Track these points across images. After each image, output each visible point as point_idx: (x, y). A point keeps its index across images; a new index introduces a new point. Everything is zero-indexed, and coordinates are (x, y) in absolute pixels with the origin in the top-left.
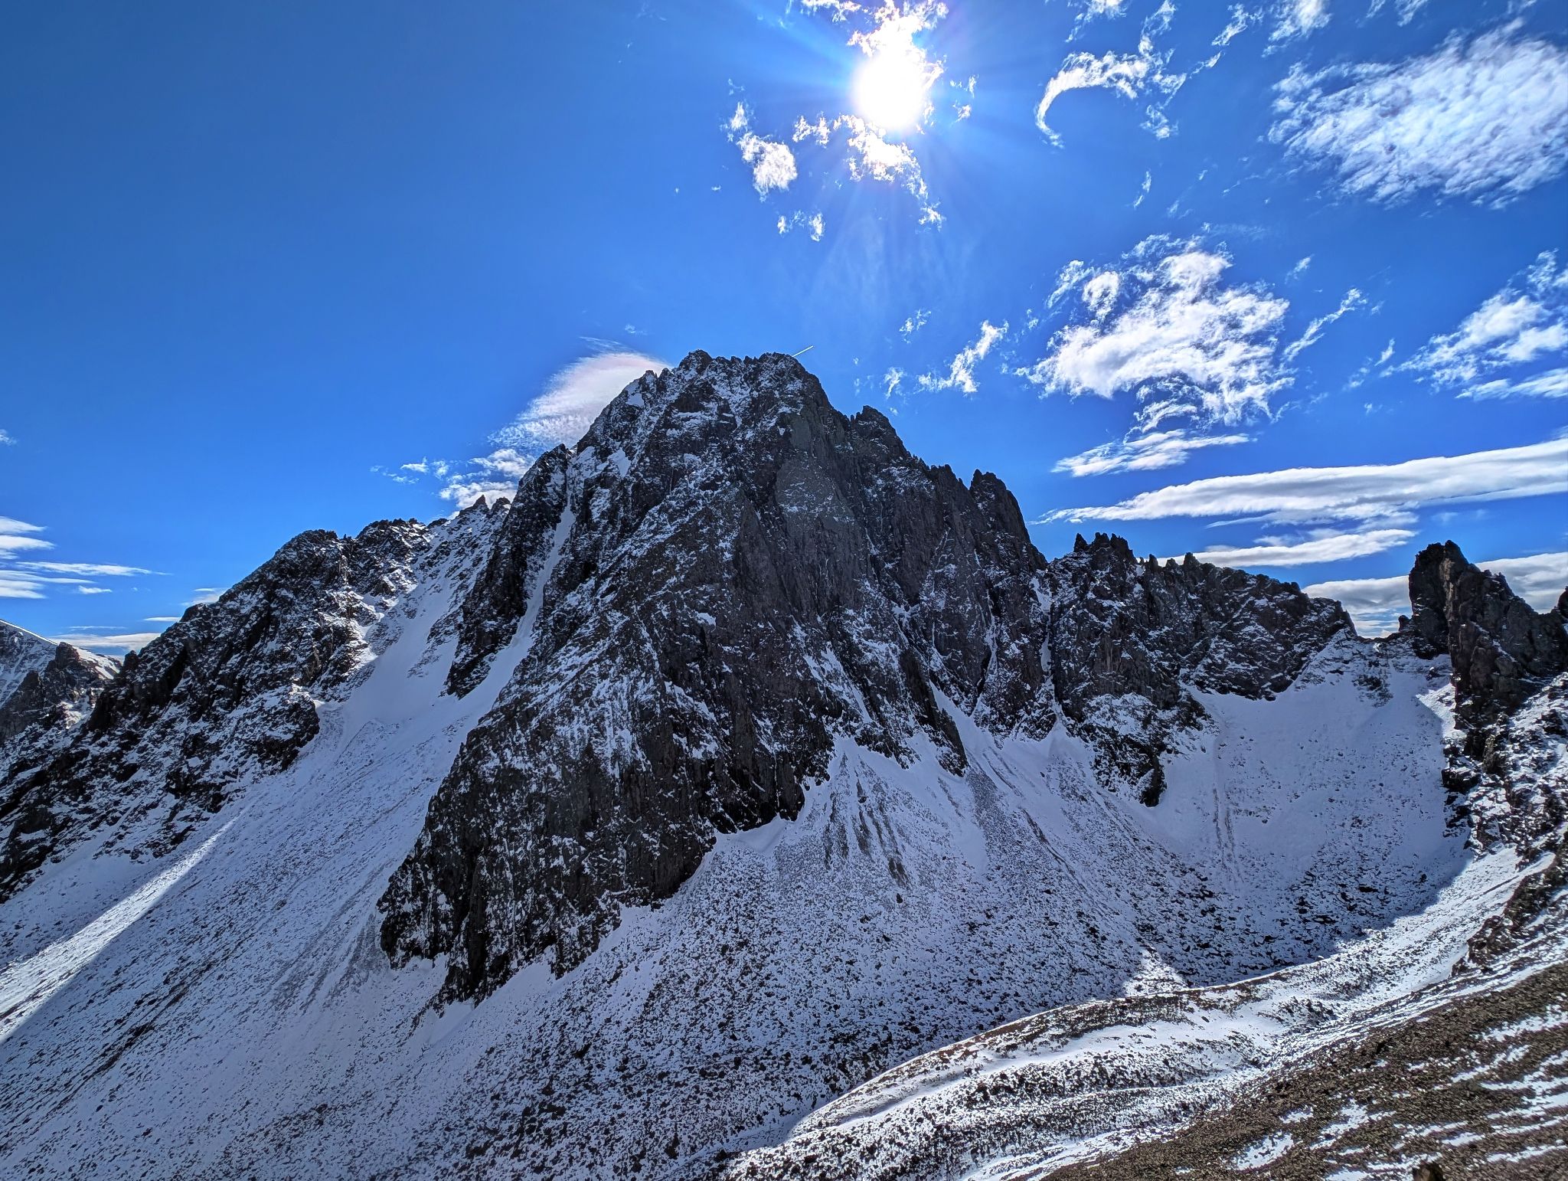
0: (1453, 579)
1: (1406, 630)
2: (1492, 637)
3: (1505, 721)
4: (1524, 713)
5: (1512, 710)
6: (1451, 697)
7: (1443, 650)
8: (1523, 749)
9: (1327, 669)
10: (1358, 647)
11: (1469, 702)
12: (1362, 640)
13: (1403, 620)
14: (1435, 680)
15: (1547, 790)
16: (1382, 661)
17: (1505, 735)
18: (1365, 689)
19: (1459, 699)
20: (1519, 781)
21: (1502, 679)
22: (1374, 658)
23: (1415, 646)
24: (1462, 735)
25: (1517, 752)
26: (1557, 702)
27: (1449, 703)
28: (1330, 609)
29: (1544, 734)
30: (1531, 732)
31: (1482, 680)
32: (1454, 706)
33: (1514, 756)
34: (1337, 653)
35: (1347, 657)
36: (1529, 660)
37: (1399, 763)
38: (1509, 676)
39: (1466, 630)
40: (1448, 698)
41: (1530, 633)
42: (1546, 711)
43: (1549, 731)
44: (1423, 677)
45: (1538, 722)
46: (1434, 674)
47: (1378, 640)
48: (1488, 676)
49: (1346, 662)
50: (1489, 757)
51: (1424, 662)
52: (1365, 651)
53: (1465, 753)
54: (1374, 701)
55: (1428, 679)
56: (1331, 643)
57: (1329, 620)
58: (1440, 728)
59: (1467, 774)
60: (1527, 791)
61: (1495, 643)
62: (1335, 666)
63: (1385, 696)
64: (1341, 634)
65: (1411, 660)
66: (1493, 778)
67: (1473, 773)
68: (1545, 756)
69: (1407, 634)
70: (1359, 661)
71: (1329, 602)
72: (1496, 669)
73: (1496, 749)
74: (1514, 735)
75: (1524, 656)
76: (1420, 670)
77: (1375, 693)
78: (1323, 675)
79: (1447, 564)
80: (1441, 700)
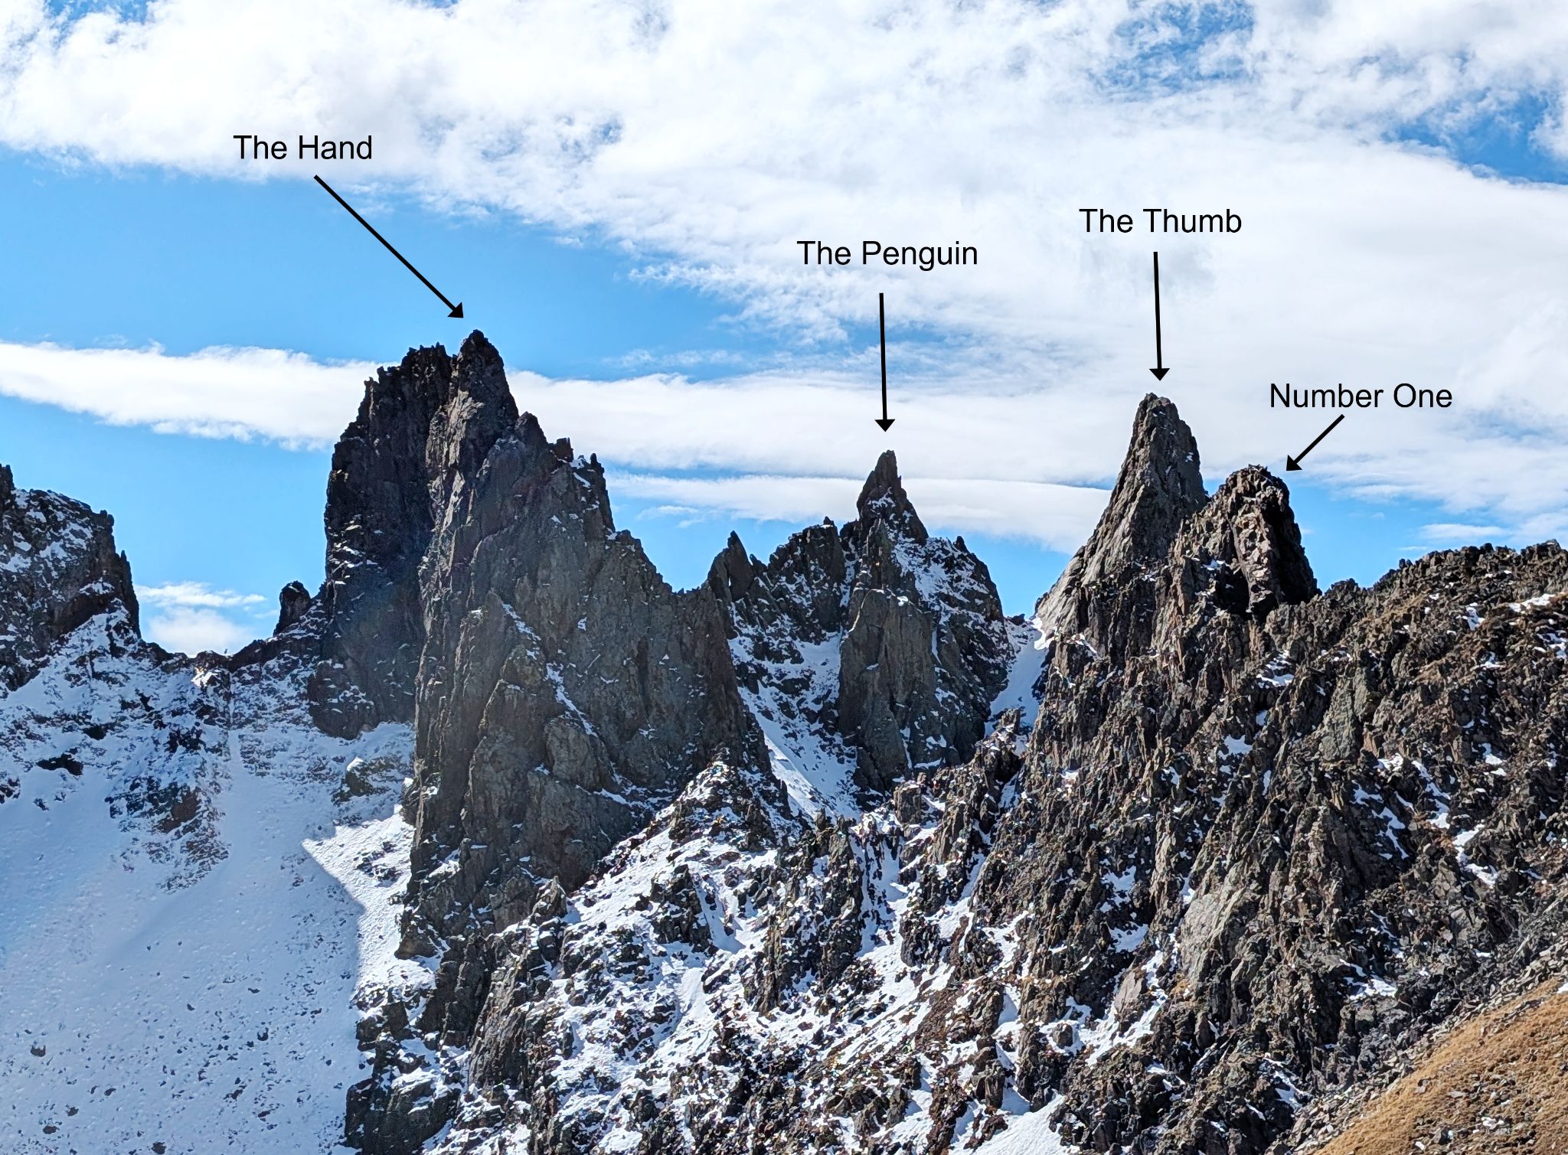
0: (466, 465)
1: (297, 633)
2: (548, 655)
3: (559, 907)
4: (608, 883)
5: (577, 878)
6: (400, 859)
7: (393, 709)
8: (598, 989)
9: (36, 752)
10: (140, 679)
11: (450, 866)
12: (158, 654)
13: (293, 595)
14: (358, 802)
15: (647, 1108)
16: (211, 734)
17: (550, 951)
18: (144, 829)
19: (422, 859)
20: (574, 1086)
21: (554, 790)
22: (188, 723)
23: (315, 690)
24: (419, 975)
25: (580, 1001)
26: (693, 847)
27: (391, 876)
28: (78, 536)
29: (653, 945)
30: (621, 933)
31: (500, 790)
32: (401, 886)
33: (571, 1013)
34: (71, 700)
35: (101, 715)
36: (628, 732)
37: (222, 1074)
38: (572, 782)
39: (481, 629)
40: (389, 861)
41: (643, 649)
42: (665, 873)
43: (667, 930)
44: (323, 792)
45: (643, 904)
46: (356, 784)
47: (209, 659)
48: (519, 779)
49: (97, 732)
50: (495, 1029)
51: (333, 746)
52: (163, 696)
53: (424, 1026)
54: (167, 870)
55: (340, 797)
56: (60, 662)
57: (67, 576)
58: (355, 957)
59: (425, 1089)
60: (594, 1118)
61: (553, 675)
62: (58, 742)
63: (203, 851)
64: (95, 632)
65: (298, 737)
66: (500, 1097)
67: (441, 1089)
68: (649, 1008)
69: (298, 647)
70: (138, 730)
71: (79, 510)
72: (545, 756)
73: (519, 999)
74: (576, 947)
75: (618, 717)
76: (317, 772)
77: (175, 842)
78: (15, 771)
79: (460, 408)
80: (366, 867)
